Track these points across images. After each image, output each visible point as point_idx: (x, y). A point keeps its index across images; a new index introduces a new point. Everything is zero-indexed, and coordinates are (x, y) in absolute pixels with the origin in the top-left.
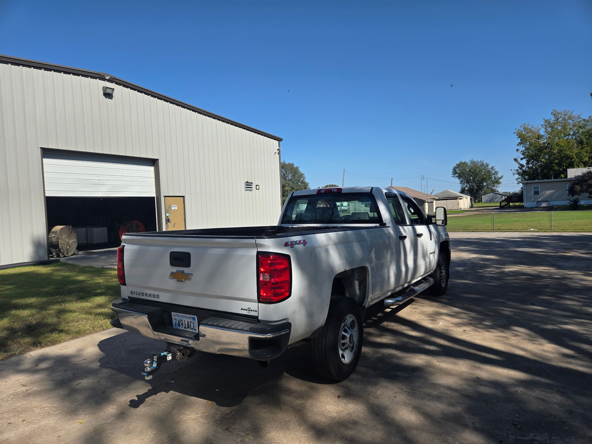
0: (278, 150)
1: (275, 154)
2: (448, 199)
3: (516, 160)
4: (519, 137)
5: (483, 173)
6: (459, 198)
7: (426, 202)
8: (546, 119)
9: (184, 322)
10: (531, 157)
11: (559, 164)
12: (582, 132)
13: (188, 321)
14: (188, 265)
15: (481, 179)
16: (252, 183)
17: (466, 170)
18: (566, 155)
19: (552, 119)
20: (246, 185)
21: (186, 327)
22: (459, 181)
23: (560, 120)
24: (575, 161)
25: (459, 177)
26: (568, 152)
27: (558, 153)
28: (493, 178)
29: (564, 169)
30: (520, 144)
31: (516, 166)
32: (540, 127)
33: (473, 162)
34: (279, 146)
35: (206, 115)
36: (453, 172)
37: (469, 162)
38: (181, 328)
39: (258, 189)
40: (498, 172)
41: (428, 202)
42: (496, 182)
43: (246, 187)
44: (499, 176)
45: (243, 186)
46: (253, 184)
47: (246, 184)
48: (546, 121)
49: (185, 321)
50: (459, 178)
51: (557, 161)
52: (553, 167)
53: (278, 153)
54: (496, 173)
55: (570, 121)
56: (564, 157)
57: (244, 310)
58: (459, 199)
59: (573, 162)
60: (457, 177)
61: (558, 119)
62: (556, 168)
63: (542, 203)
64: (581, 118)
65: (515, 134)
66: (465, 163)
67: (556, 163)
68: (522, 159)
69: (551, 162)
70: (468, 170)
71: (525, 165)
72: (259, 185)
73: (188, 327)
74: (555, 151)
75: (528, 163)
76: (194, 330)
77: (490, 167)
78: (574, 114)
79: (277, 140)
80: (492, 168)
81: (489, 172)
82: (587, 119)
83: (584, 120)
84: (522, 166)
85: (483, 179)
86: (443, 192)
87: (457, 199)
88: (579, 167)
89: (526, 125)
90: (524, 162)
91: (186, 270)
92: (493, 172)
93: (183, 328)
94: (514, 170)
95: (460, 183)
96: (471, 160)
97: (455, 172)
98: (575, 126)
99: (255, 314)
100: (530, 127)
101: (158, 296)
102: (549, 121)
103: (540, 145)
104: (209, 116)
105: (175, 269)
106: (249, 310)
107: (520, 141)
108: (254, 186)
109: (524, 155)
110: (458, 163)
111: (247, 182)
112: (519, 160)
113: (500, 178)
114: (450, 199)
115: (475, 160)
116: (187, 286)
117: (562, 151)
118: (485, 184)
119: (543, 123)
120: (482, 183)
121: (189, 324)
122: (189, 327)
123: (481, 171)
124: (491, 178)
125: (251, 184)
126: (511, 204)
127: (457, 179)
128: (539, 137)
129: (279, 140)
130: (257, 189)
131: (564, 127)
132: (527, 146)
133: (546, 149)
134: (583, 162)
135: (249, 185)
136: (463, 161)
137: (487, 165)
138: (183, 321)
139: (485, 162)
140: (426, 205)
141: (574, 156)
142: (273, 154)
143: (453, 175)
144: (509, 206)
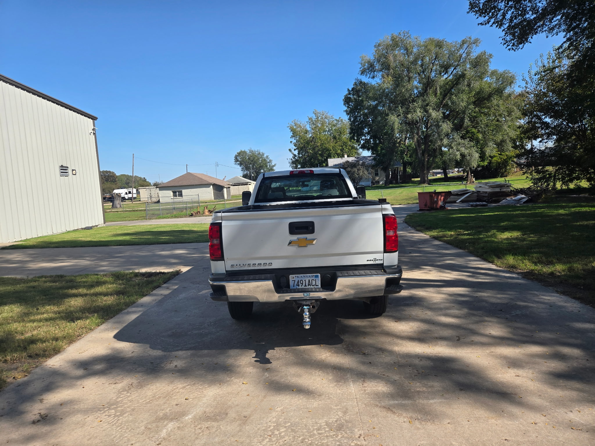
0: (93, 130)
1: (90, 134)
2: (240, 185)
3: (290, 150)
4: (292, 131)
5: (260, 162)
6: (249, 183)
7: (224, 188)
8: (310, 117)
9: (304, 282)
10: (301, 148)
11: (321, 155)
12: (335, 129)
13: (309, 280)
14: (312, 231)
15: (259, 167)
16: (67, 167)
17: (246, 159)
18: (326, 148)
19: (314, 118)
20: (61, 170)
21: (307, 285)
22: (241, 168)
23: (320, 118)
24: (332, 153)
25: (241, 164)
26: (327, 146)
27: (321, 146)
28: (268, 166)
29: (325, 159)
30: (292, 137)
31: (291, 156)
32: (306, 123)
33: (251, 151)
34: (94, 126)
35: (6, 82)
36: (235, 160)
37: (248, 151)
38: (300, 287)
39: (75, 175)
40: (272, 160)
41: (226, 188)
42: (271, 169)
43: (62, 172)
44: (273, 164)
45: (58, 171)
46: (68, 169)
47: (61, 168)
48: (309, 119)
49: (305, 280)
50: (241, 166)
51: (320, 152)
52: (317, 157)
53: (94, 134)
54: (270, 161)
55: (326, 120)
56: (325, 149)
57: (370, 260)
58: (249, 185)
59: (331, 154)
60: (238, 164)
61: (318, 118)
62: (320, 158)
63: (314, 188)
64: (333, 118)
65: (288, 128)
66: (245, 152)
67: (319, 154)
68: (295, 150)
69: (316, 153)
70: (247, 158)
71: (297, 155)
72: (75, 170)
73: (308, 285)
74: (319, 144)
75: (299, 154)
76: (316, 286)
77: (265, 156)
78: (328, 115)
79: (92, 119)
80: (267, 157)
81: (265, 160)
82: (338, 119)
83: (336, 120)
84: (295, 155)
85: (260, 167)
86: (234, 178)
87: (247, 185)
88: (334, 157)
89: (296, 121)
90: (296, 152)
91: (309, 236)
92: (268, 161)
93: (303, 287)
94: (290, 159)
95: (242, 170)
96: (249, 149)
97: (236, 160)
98: (330, 124)
99: (381, 262)
100: (299, 123)
101: (271, 264)
102: (312, 119)
103: (307, 138)
104: (10, 84)
105: (295, 237)
106: (375, 260)
107: (292, 135)
108: (70, 171)
109: (296, 147)
110: (239, 151)
111: (62, 166)
112: (293, 151)
113: (274, 166)
114: (241, 185)
115: (253, 149)
116: (310, 250)
117: (323, 144)
118: (262, 171)
119: (308, 120)
120: (260, 170)
121: (311, 281)
122: (310, 285)
123: (258, 159)
124: (267, 166)
125: (67, 169)
126: (291, 189)
127: (239, 166)
128: (306, 132)
129: (94, 118)
130: (73, 175)
131: (322, 125)
132: (298, 139)
133: (311, 142)
134: (337, 154)
135: (64, 170)
136: (243, 150)
137: (263, 154)
138: (303, 280)
139: (261, 152)
140: (225, 190)
141: (331, 148)
142: (88, 134)
143: (235, 163)
144: (289, 190)
